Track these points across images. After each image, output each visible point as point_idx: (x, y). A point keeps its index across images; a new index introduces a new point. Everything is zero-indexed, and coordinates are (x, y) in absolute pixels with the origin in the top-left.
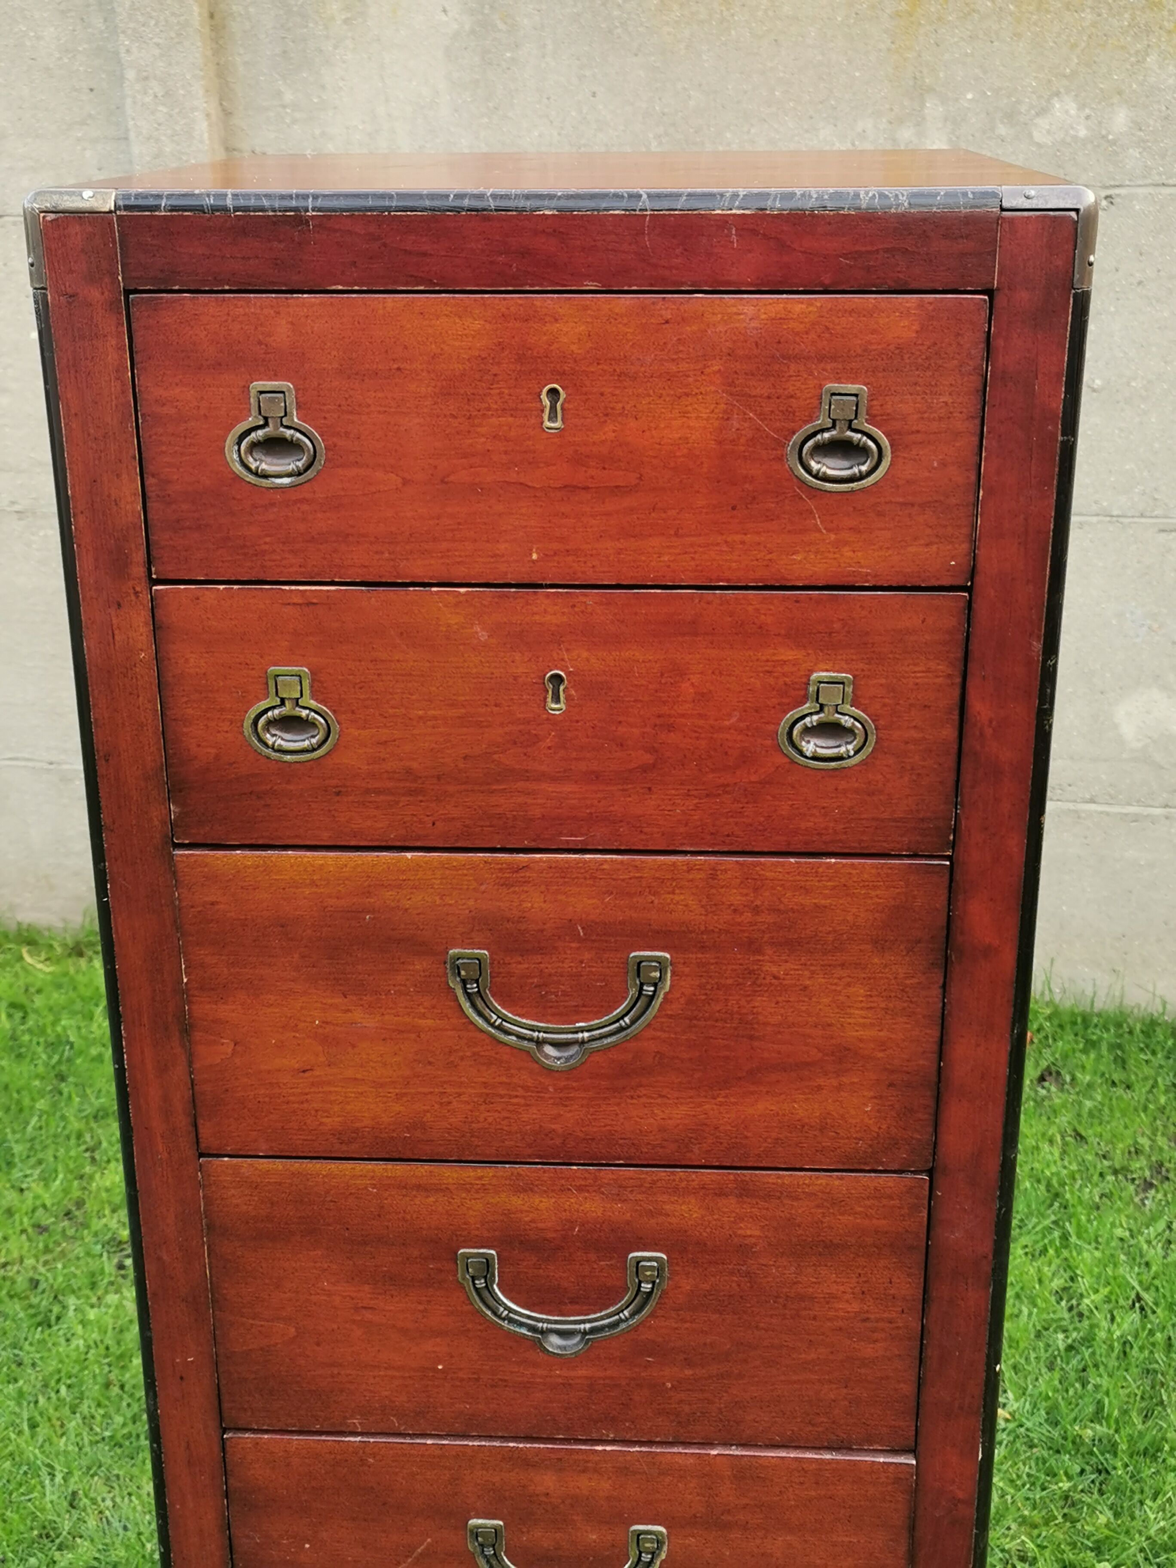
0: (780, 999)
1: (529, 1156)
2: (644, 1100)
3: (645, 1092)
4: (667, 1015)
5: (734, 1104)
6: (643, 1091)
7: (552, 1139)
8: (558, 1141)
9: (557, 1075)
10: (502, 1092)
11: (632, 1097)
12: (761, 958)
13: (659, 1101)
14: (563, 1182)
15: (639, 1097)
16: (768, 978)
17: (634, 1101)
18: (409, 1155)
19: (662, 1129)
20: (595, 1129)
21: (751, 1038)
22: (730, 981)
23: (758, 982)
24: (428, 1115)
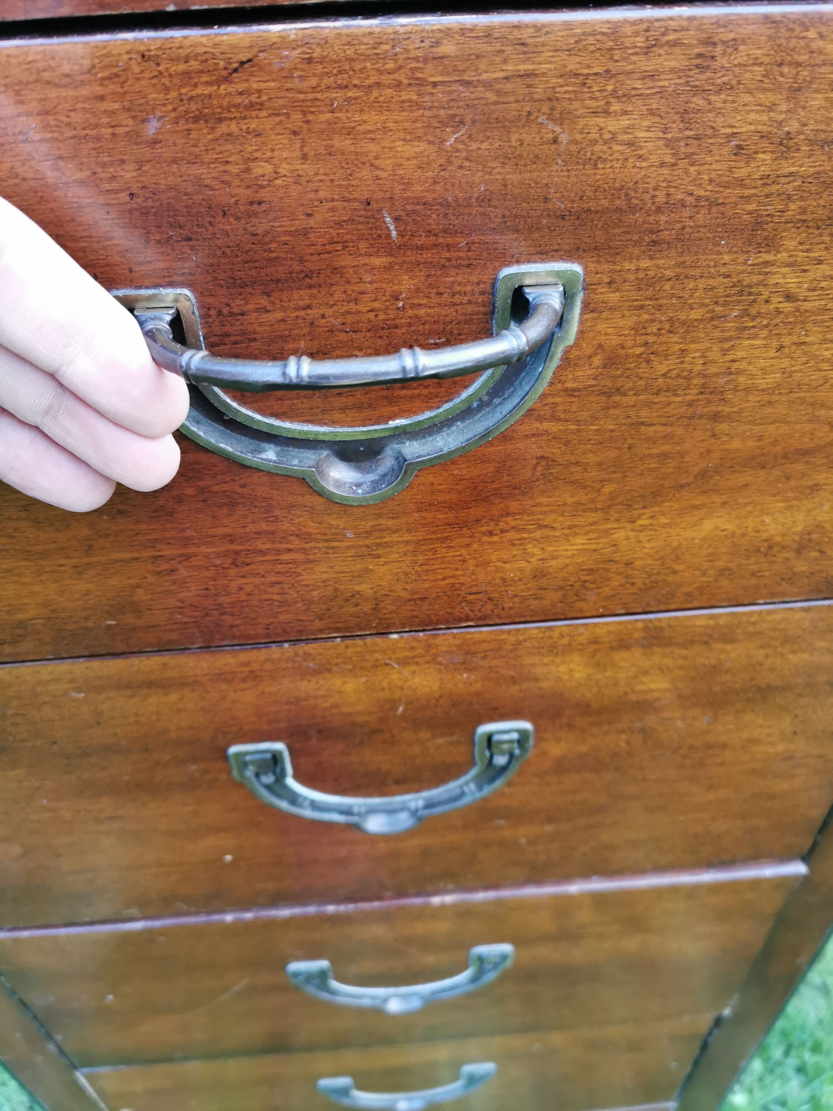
0: (786, 341)
1: (321, 631)
2: (511, 535)
3: (513, 523)
4: (566, 390)
5: (664, 526)
6: (511, 522)
7: (357, 605)
8: (367, 607)
9: (357, 511)
10: (262, 547)
11: (491, 533)
12: (769, 257)
13: (538, 534)
14: (377, 656)
15: (502, 531)
16: (776, 299)
17: (495, 539)
18: (121, 647)
19: (538, 574)
20: (427, 585)
21: (716, 417)
22: (696, 314)
23: (753, 311)
24: (140, 591)
